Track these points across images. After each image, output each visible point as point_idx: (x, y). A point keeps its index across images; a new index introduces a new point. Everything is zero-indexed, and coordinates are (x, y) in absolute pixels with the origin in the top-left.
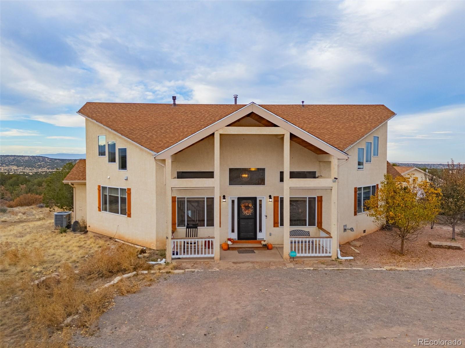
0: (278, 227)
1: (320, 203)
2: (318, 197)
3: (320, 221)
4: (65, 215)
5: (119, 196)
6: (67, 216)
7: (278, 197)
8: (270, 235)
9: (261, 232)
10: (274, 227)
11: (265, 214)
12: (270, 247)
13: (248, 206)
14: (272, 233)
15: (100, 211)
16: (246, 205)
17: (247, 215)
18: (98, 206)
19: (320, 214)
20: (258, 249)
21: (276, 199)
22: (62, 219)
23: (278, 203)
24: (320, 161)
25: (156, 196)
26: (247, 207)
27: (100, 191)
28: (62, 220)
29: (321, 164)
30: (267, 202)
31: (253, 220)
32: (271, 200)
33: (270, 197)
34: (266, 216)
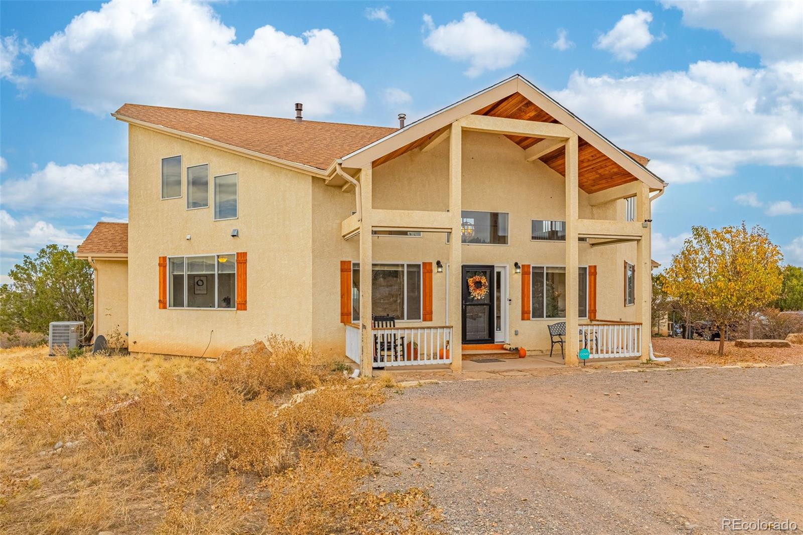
0: (529, 319)
1: (593, 277)
2: (589, 266)
3: (592, 308)
4: (73, 326)
5: (216, 273)
6: (77, 329)
7: (529, 266)
8: (516, 334)
9: (500, 330)
10: (523, 319)
11: (508, 297)
12: (522, 353)
13: (480, 282)
14: (519, 331)
15: (165, 307)
16: (477, 280)
17: (478, 299)
18: (158, 299)
19: (593, 296)
20: (504, 355)
21: (526, 270)
22: (69, 333)
23: (530, 276)
24: (592, 206)
25: (313, 260)
26: (478, 285)
27: (165, 267)
28: (68, 336)
29: (595, 210)
30: (511, 275)
31: (487, 308)
32: (518, 271)
33: (516, 265)
34: (510, 300)
